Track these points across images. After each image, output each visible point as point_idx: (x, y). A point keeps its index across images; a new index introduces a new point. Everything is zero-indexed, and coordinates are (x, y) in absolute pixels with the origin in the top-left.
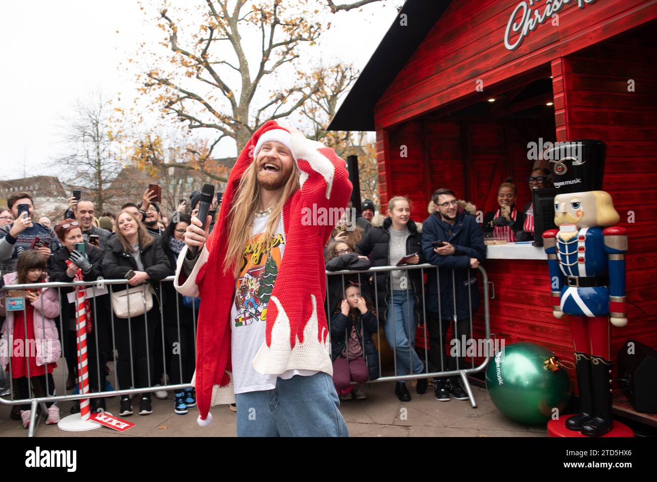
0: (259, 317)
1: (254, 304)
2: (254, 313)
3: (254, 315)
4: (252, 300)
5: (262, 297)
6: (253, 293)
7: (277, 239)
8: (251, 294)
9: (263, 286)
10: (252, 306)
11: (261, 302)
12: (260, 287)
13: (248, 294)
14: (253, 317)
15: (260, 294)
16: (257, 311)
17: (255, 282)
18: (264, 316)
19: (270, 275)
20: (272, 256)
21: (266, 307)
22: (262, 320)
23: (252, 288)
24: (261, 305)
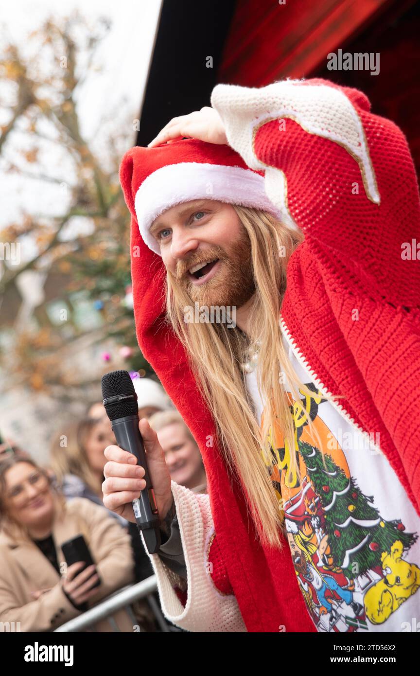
1: (340, 592)
2: (352, 615)
3: (354, 620)
4: (332, 584)
5: (346, 563)
6: (321, 564)
8: (319, 569)
9: (336, 534)
10: (339, 599)
11: (351, 579)
12: (329, 541)
13: (315, 574)
15: (338, 559)
16: (356, 607)
17: (309, 536)
18: (379, 611)
19: (337, 496)
20: (315, 449)
21: (368, 584)
22: (378, 624)
23: (313, 553)
24: (356, 585)
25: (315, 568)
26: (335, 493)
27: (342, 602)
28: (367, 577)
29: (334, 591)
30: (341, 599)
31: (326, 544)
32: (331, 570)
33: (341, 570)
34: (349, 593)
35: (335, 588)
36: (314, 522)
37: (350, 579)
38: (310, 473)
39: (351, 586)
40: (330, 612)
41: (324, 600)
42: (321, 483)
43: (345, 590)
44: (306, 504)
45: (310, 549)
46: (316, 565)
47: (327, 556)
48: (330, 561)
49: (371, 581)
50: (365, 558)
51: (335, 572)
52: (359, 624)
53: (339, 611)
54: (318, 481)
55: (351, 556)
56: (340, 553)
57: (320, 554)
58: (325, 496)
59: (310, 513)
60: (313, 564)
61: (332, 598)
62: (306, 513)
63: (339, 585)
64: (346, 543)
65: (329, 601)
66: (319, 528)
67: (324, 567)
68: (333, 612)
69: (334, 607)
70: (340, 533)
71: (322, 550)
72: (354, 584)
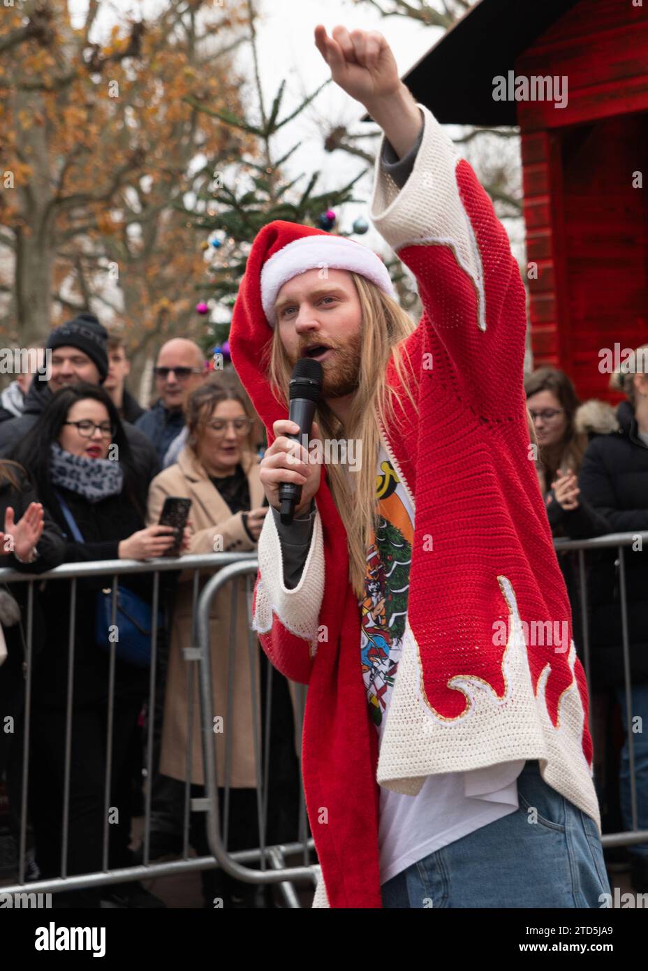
9: (389, 597)
19: (397, 565)
20: (387, 521)
24: (395, 643)
26: (396, 563)
27: (386, 659)
31: (383, 606)
38: (378, 543)
39: (390, 644)
42: (387, 552)
53: (382, 668)
55: (396, 617)
61: (374, 656)
64: (395, 607)
65: (371, 659)
66: (377, 592)
67: (376, 628)
68: (373, 669)
69: (376, 664)
70: (392, 597)
71: (376, 612)
72: (392, 643)
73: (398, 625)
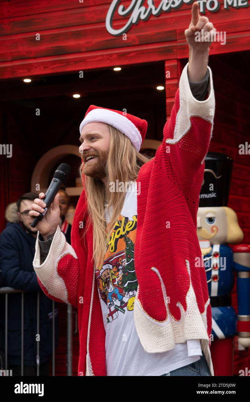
0: (125, 308)
1: (119, 296)
2: (119, 305)
3: (119, 307)
4: (117, 291)
5: (126, 285)
6: (116, 283)
7: (133, 222)
8: (114, 285)
9: (126, 274)
10: (117, 298)
12: (123, 276)
13: (111, 286)
14: (118, 310)
15: (123, 283)
16: (122, 302)
17: (115, 272)
18: (132, 306)
19: (133, 260)
20: (131, 240)
21: (132, 295)
22: (129, 311)
23: (114, 278)
24: (126, 294)
25: (112, 284)
26: (132, 259)
27: (117, 299)
28: (133, 292)
29: (116, 294)
30: (118, 298)
31: (121, 276)
32: (119, 286)
33: (123, 288)
34: (122, 296)
35: (117, 293)
36: (120, 267)
37: (125, 292)
38: (126, 249)
39: (124, 294)
40: (111, 302)
41: (111, 297)
42: (128, 254)
43: (121, 295)
44: (119, 260)
45: (113, 277)
46: (113, 283)
47: (120, 281)
48: (120, 283)
49: (134, 295)
50: (135, 286)
51: (120, 288)
52: (120, 309)
53: (115, 303)
54: (128, 253)
55: (129, 283)
56: (125, 281)
57: (117, 280)
58: (128, 259)
59: (120, 263)
60: (112, 283)
61: (114, 297)
62: (118, 263)
63: (119, 293)
64: (129, 278)
65: (112, 297)
66: (121, 270)
67: (117, 285)
68: (112, 302)
69: (113, 300)
70: (128, 274)
71: (119, 278)
72: (125, 294)
73: (129, 286)
